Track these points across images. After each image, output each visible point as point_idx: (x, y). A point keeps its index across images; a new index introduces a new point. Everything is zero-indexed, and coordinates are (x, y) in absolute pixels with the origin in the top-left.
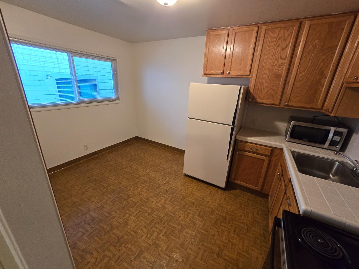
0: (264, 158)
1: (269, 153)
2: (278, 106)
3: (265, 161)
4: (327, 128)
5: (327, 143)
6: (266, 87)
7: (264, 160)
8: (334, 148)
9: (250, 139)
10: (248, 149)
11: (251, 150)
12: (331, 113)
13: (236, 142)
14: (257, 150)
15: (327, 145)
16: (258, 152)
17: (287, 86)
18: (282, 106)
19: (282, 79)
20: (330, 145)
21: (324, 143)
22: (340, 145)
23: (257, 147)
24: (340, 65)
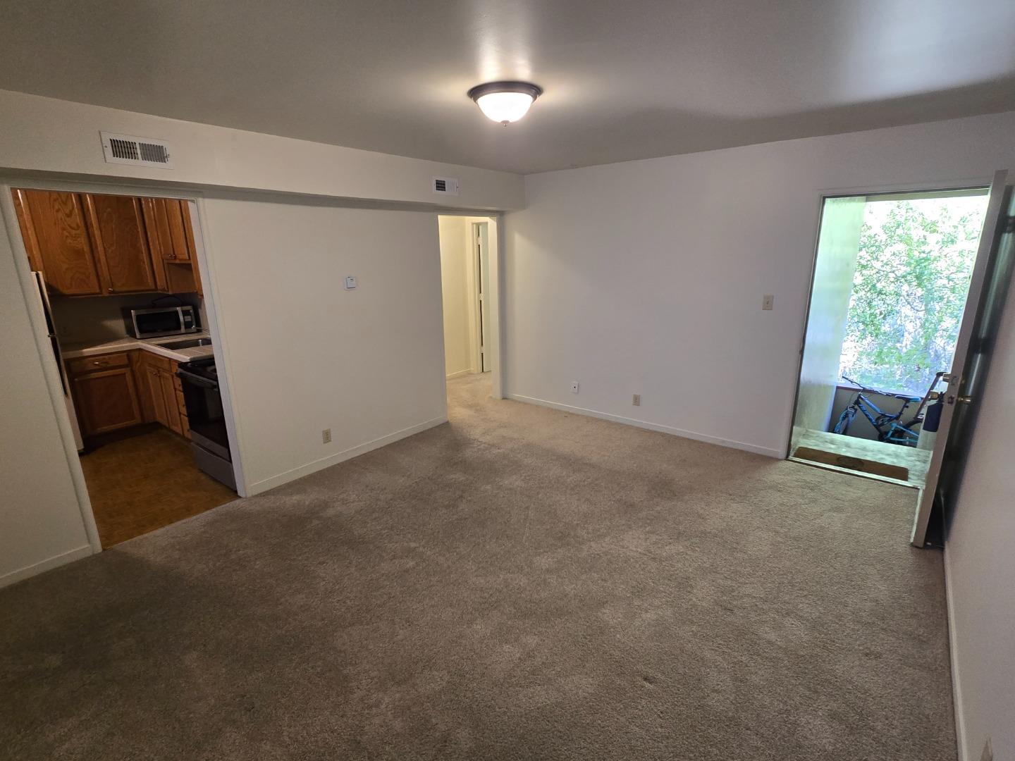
0: (123, 370)
1: (126, 362)
2: (100, 295)
3: (127, 375)
4: (171, 309)
5: (183, 327)
6: (67, 269)
7: (125, 374)
8: (190, 331)
9: (88, 351)
10: (91, 367)
11: (98, 367)
12: (168, 291)
13: (68, 363)
14: (106, 363)
15: (183, 329)
16: (108, 366)
17: (98, 265)
18: (105, 294)
19: (88, 256)
20: (186, 328)
21: (179, 328)
22: (194, 323)
23: (104, 359)
24: (150, 239)
